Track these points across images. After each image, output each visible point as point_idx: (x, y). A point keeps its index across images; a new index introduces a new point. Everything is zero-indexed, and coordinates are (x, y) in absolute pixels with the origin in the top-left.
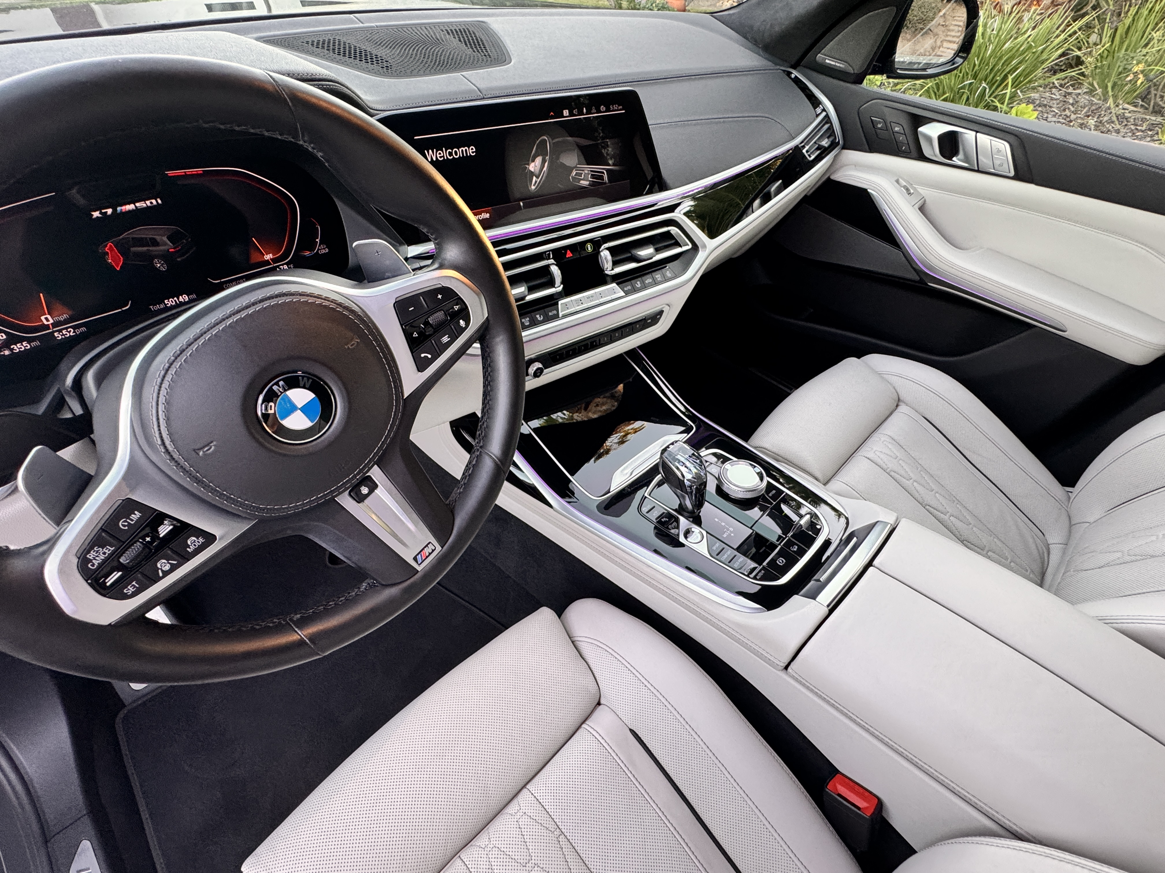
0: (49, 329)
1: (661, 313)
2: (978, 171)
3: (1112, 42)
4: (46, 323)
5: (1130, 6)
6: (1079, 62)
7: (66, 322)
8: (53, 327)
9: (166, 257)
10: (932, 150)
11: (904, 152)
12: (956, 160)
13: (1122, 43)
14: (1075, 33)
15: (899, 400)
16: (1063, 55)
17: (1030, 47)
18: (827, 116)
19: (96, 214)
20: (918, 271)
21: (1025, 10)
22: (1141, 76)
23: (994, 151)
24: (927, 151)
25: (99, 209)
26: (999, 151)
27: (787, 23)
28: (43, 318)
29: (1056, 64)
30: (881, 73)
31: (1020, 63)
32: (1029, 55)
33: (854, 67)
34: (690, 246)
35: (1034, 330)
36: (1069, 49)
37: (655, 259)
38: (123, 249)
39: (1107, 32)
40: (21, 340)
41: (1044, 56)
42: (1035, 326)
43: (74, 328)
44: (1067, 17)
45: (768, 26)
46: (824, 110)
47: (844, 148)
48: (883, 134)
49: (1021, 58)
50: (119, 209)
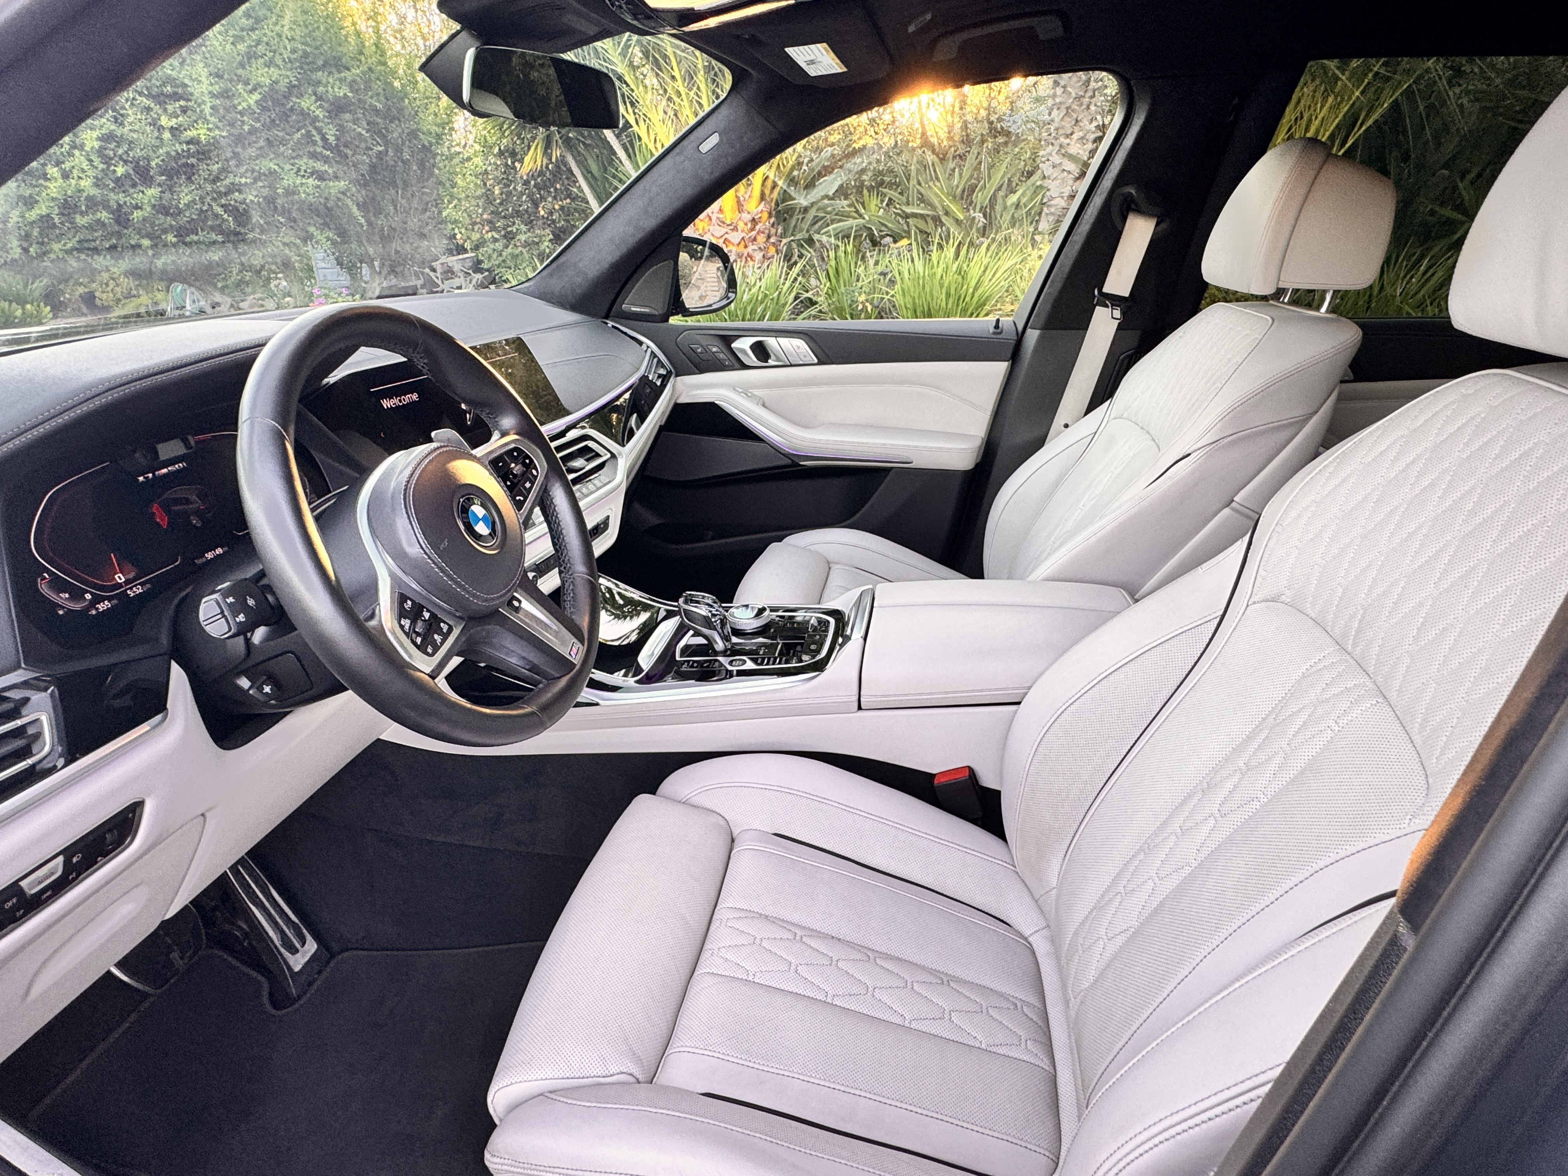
0: (122, 587)
1: (608, 518)
2: (791, 365)
3: (830, 280)
4: (119, 581)
5: (828, 251)
6: (812, 303)
7: (135, 579)
8: (126, 585)
9: (198, 513)
10: (751, 359)
11: (728, 366)
12: (771, 362)
13: (838, 281)
14: (796, 279)
15: (828, 563)
16: (796, 298)
17: (766, 296)
18: (652, 352)
19: (141, 479)
20: (787, 455)
21: (744, 267)
22: (867, 304)
23: (796, 348)
24: (746, 361)
25: (142, 475)
26: (799, 347)
27: (586, 284)
28: (116, 577)
29: (794, 308)
30: (677, 314)
31: (765, 310)
32: (768, 301)
33: (656, 309)
34: (609, 455)
35: (893, 470)
36: (798, 293)
37: (588, 468)
38: (166, 508)
39: (822, 276)
40: (102, 599)
41: (782, 301)
42: (892, 468)
43: (141, 584)
44: (782, 268)
45: (569, 292)
46: (648, 347)
47: (677, 376)
48: (705, 357)
49: (763, 306)
50: (157, 473)
